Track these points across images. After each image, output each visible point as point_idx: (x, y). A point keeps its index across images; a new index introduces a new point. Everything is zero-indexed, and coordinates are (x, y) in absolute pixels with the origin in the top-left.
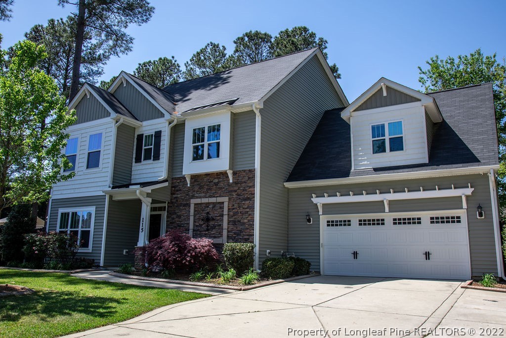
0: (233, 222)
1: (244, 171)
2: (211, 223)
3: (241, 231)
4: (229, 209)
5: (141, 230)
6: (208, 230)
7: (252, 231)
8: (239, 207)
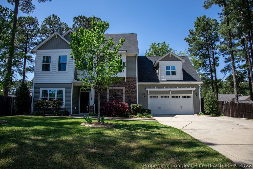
0: (127, 96)
1: (132, 78)
2: (117, 96)
3: (131, 100)
4: (125, 92)
5: (91, 99)
8: (130, 91)
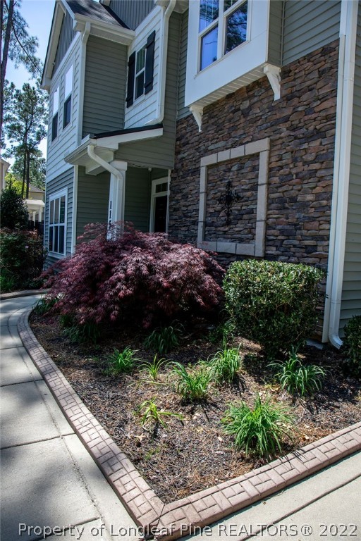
0: (279, 203)
2: (236, 207)
3: (296, 226)
4: (270, 170)
6: (228, 223)
7: (325, 226)
8: (295, 161)
